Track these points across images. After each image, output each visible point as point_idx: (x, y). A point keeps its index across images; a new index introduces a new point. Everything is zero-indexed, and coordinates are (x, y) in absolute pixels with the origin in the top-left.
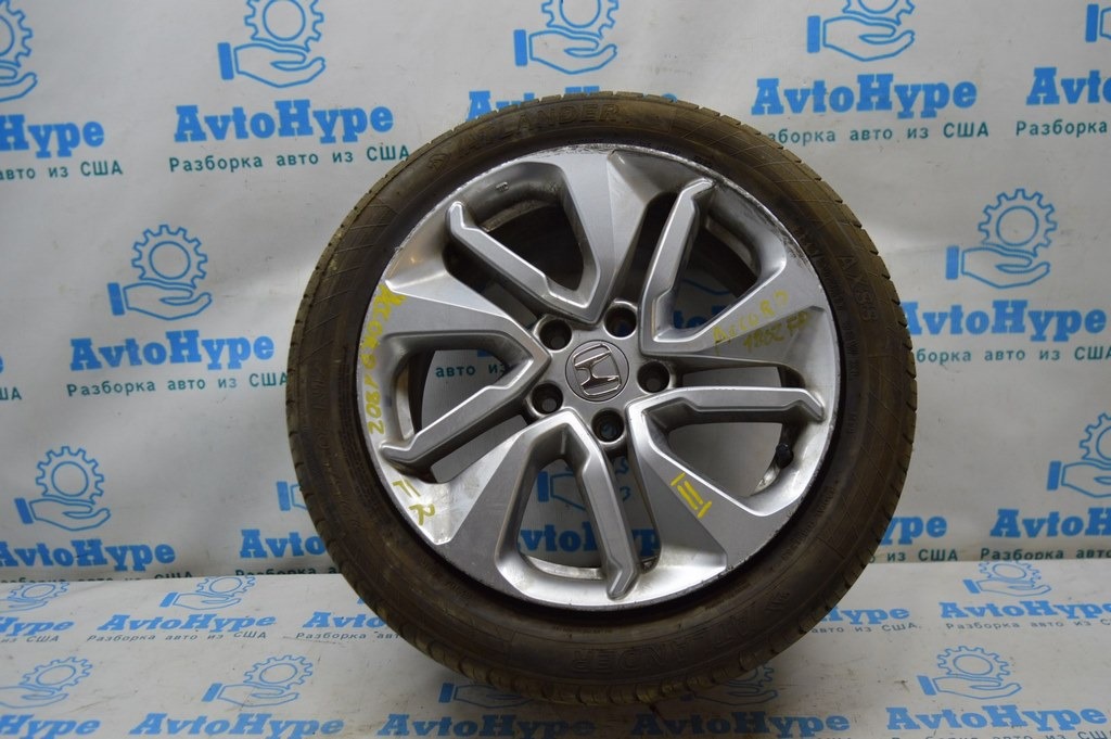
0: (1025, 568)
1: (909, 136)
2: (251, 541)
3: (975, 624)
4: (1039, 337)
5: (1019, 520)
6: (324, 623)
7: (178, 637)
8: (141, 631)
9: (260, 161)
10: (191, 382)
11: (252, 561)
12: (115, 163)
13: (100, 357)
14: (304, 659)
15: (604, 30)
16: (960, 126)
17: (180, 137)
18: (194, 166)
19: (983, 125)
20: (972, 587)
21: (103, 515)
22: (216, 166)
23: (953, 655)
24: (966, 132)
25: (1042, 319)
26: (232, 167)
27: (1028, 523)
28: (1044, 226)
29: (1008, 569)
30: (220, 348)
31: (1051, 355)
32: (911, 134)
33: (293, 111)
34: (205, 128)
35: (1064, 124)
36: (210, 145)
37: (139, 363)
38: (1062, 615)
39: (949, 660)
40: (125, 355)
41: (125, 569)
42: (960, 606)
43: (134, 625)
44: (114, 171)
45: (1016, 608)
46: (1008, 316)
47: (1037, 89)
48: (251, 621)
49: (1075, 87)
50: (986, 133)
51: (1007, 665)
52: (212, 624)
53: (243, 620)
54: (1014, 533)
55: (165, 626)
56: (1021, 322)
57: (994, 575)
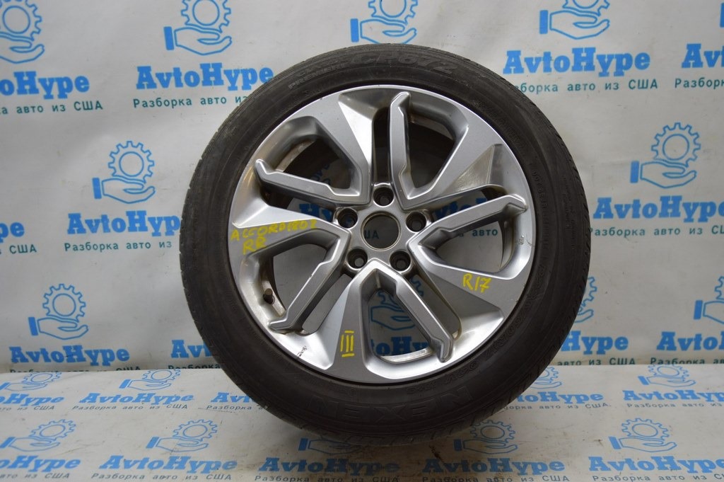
0: (678, 369)
1: (606, 88)
2: (178, 348)
3: (646, 405)
4: (689, 220)
5: (675, 339)
6: (225, 400)
7: (131, 408)
8: (108, 403)
9: (190, 101)
10: (141, 244)
11: (179, 360)
12: (98, 102)
13: (85, 226)
14: (211, 422)
15: (408, 19)
16: (639, 81)
17: (140, 86)
18: (149, 104)
19: (654, 81)
20: (644, 381)
21: (84, 329)
22: (163, 104)
23: (632, 424)
24: (643, 85)
25: (691, 207)
26: (173, 105)
27: (681, 341)
28: (693, 147)
29: (667, 369)
30: (160, 223)
31: (697, 231)
32: (607, 87)
33: (211, 70)
34: (156, 80)
35: (705, 81)
36: (159, 91)
37: (109, 231)
38: (703, 399)
39: (630, 427)
40: (101, 225)
41: (97, 364)
42: (636, 393)
43: (103, 400)
44: (97, 107)
45: (673, 395)
46: (670, 206)
47: (688, 57)
48: (178, 398)
49: (713, 56)
50: (656, 86)
51: (667, 430)
52: (153, 400)
53: (172, 397)
54: (672, 348)
55: (122, 400)
56: (678, 209)
57: (658, 374)
